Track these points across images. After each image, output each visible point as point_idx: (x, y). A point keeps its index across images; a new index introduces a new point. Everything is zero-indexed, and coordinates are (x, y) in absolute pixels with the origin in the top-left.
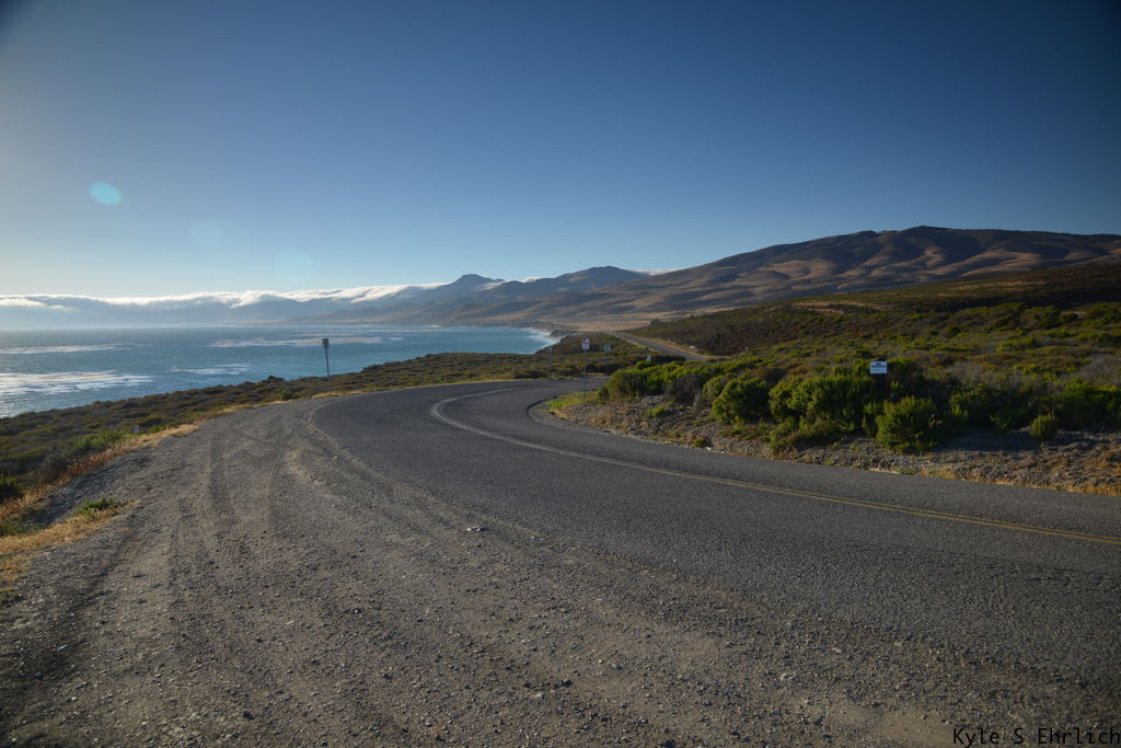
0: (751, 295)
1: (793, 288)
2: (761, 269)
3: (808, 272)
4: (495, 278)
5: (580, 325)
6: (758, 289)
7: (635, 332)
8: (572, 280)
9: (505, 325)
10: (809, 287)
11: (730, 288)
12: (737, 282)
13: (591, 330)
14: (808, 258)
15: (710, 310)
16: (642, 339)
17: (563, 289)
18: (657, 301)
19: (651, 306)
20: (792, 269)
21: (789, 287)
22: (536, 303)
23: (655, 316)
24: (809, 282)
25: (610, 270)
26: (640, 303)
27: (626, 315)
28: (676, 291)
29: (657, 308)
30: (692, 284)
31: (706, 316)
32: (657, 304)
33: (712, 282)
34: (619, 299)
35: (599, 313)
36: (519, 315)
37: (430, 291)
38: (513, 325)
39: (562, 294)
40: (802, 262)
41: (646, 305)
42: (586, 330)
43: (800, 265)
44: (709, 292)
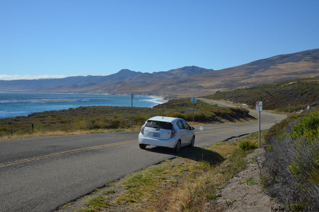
2: (272, 67)
5: (179, 94)
6: (270, 77)
10: (297, 76)
11: (255, 77)
12: (258, 74)
13: (184, 97)
14: (297, 61)
15: (244, 87)
17: (170, 77)
18: (218, 83)
19: (214, 85)
20: (288, 67)
25: (193, 67)
28: (227, 78)
30: (236, 75)
31: (242, 90)
32: (218, 85)
33: (246, 74)
35: (188, 89)
39: (170, 79)
40: (294, 63)
41: (212, 85)
42: (181, 97)
43: (293, 64)
44: (244, 79)
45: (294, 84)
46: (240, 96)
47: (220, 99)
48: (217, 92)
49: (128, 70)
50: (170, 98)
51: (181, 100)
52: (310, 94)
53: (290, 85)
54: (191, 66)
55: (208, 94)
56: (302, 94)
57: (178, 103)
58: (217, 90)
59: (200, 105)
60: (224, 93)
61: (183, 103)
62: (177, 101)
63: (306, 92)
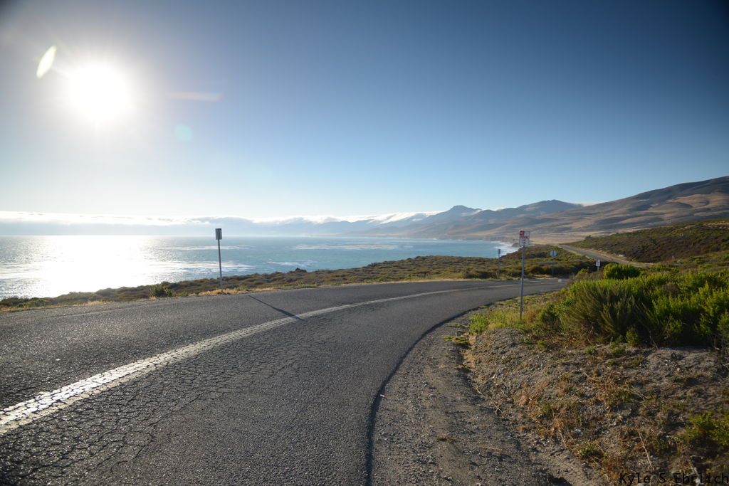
0: (661, 220)
1: (695, 214)
2: (670, 201)
3: (708, 203)
4: (475, 208)
6: (667, 216)
7: (573, 244)
8: (527, 209)
9: (481, 239)
10: (709, 214)
11: (644, 215)
12: (650, 210)
13: (541, 244)
14: (708, 192)
16: (580, 249)
17: (522, 215)
18: (590, 224)
19: (584, 227)
20: (695, 201)
21: (691, 215)
22: (503, 225)
23: (587, 234)
24: (709, 210)
25: (555, 204)
26: (576, 225)
27: (566, 234)
28: (603, 217)
29: (589, 228)
30: (615, 212)
32: (589, 226)
33: (631, 211)
34: (561, 222)
35: (547, 232)
36: (491, 233)
37: (431, 217)
38: (486, 239)
39: (521, 218)
40: (703, 195)
41: (581, 226)
42: (538, 243)
43: (701, 197)
44: (628, 218)
48: (587, 237)
49: (463, 207)
51: (538, 248)
57: (534, 253)
61: (541, 253)
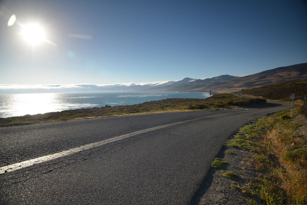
0: (271, 82)
2: (274, 74)
3: (290, 75)
4: (194, 79)
5: (218, 91)
6: (274, 81)
7: (234, 93)
8: (215, 79)
9: (196, 91)
10: (291, 80)
11: (264, 81)
12: (267, 79)
14: (290, 71)
15: (258, 87)
17: (213, 81)
18: (242, 84)
19: (239, 86)
20: (285, 74)
21: (284, 80)
22: (205, 85)
24: (291, 78)
25: (227, 76)
26: (236, 85)
27: (232, 89)
28: (247, 82)
29: (241, 86)
30: (252, 79)
31: (257, 88)
33: (258, 79)
34: (229, 84)
35: (224, 88)
36: (201, 89)
37: (176, 82)
38: (199, 91)
39: (213, 83)
40: (288, 72)
41: (238, 85)
44: (258, 82)
45: (290, 84)
46: (257, 92)
47: (245, 94)
48: (242, 90)
49: (188, 78)
50: (213, 94)
51: (221, 94)
52: (302, 91)
53: (288, 85)
54: (225, 75)
55: (236, 91)
56: (297, 91)
58: (242, 88)
59: (233, 97)
60: (247, 90)
61: (223, 96)
62: (218, 95)
63: (300, 89)
